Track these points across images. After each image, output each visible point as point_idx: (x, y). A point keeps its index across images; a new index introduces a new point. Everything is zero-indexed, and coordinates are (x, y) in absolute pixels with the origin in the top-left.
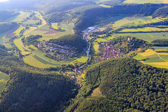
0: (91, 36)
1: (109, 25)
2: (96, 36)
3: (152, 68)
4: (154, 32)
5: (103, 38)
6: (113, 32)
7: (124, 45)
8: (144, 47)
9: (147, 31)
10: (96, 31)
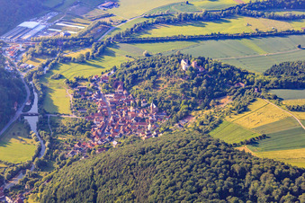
0: (34, 56)
1: (100, 11)
2: (53, 54)
3: (292, 172)
4: (264, 35)
5: (82, 61)
6: (118, 37)
7: (168, 88)
8: (243, 92)
9: (241, 32)
10: (50, 36)
